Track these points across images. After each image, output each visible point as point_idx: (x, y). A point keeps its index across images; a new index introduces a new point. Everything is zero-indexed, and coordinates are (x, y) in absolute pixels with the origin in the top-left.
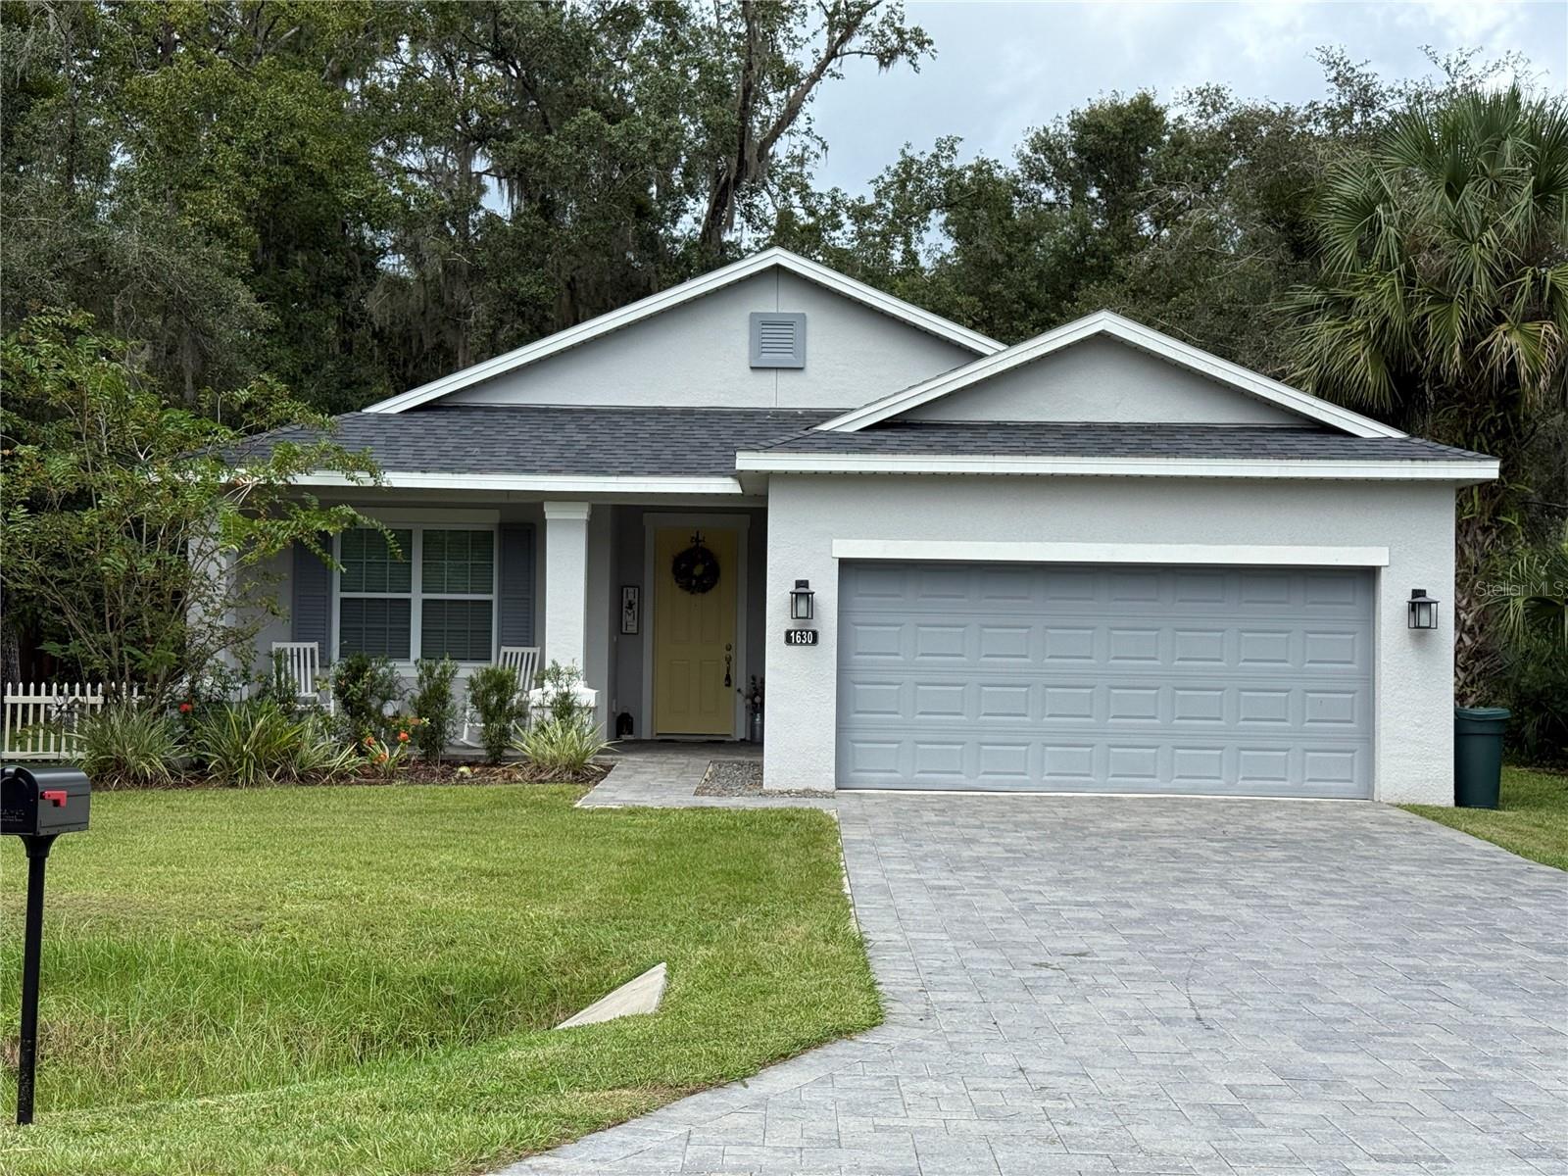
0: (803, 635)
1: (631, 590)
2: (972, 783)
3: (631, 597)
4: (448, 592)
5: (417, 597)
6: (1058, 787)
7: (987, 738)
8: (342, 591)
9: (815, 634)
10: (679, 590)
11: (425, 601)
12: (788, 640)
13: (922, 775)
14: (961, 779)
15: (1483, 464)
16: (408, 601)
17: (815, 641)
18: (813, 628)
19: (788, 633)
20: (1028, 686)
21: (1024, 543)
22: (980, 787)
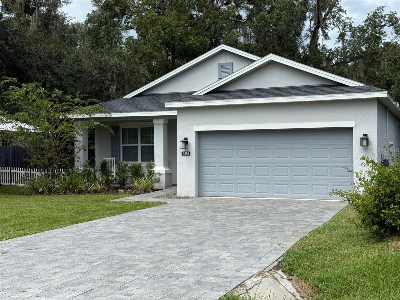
0: (187, 153)
2: (235, 195)
4: (147, 144)
5: (139, 145)
6: (260, 196)
7: (239, 182)
8: (123, 144)
9: (189, 153)
11: (141, 146)
12: (183, 155)
13: (222, 193)
14: (232, 194)
15: (382, 92)
16: (137, 146)
17: (189, 155)
18: (189, 151)
19: (182, 153)
20: (250, 166)
21: (245, 125)
22: (238, 196)
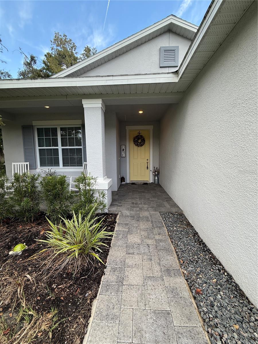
1: (123, 146)
3: (123, 148)
4: (69, 146)
5: (60, 148)
10: (135, 146)
11: (63, 149)
16: (57, 149)
